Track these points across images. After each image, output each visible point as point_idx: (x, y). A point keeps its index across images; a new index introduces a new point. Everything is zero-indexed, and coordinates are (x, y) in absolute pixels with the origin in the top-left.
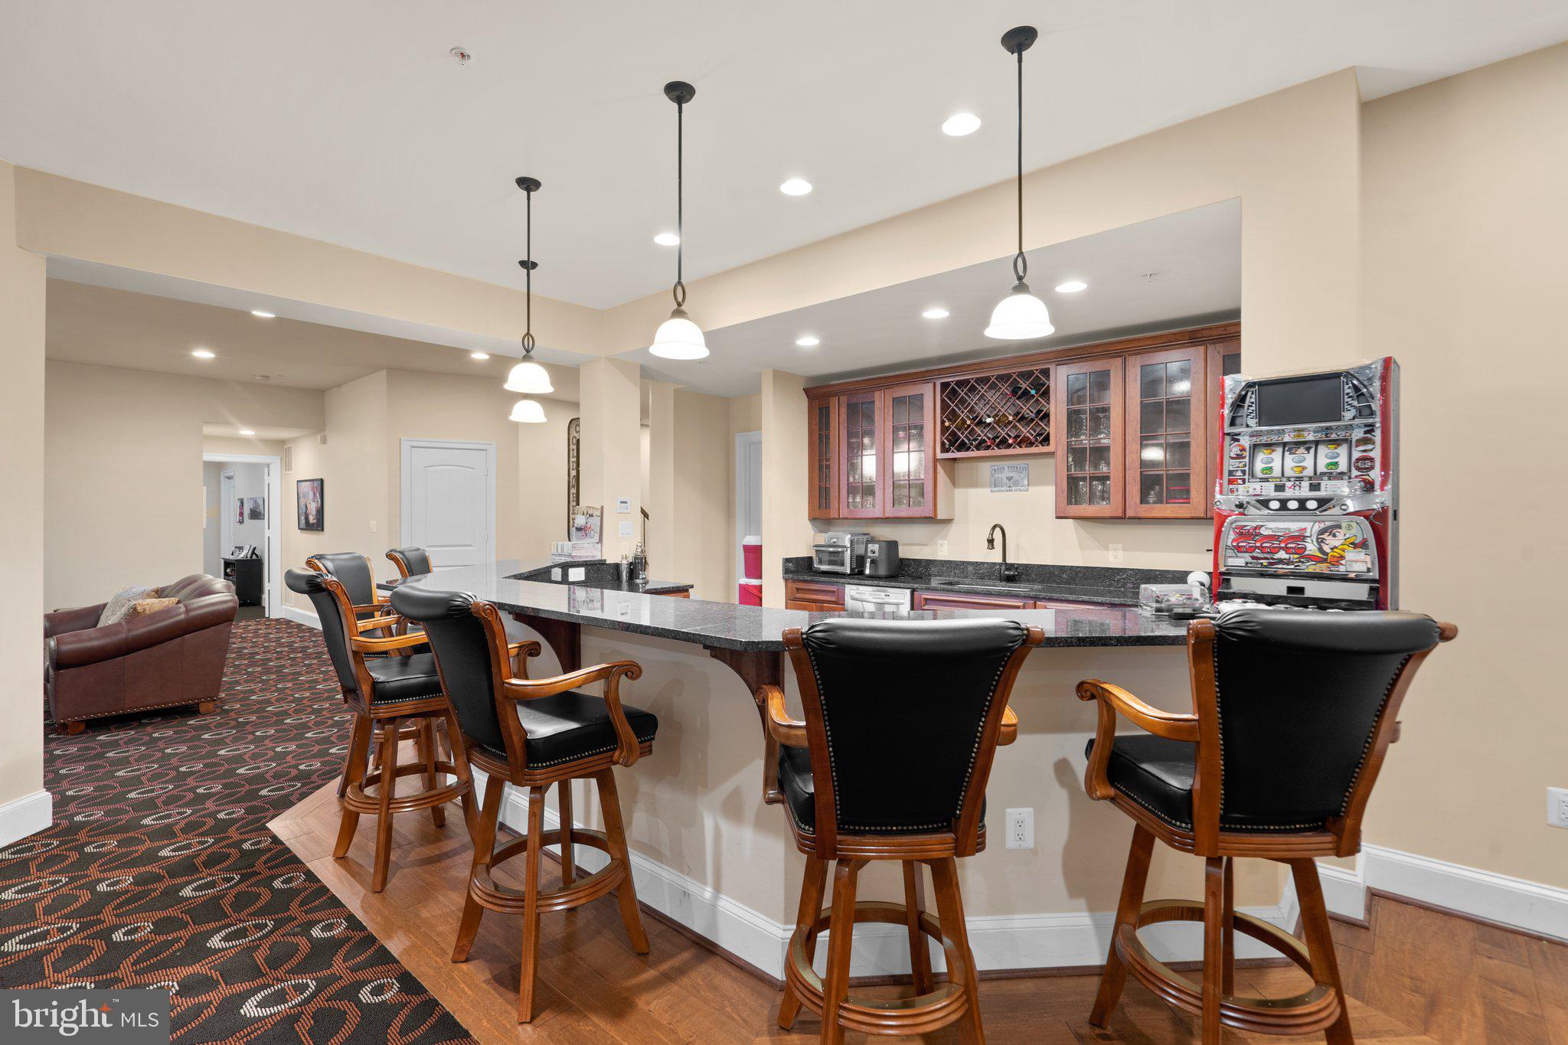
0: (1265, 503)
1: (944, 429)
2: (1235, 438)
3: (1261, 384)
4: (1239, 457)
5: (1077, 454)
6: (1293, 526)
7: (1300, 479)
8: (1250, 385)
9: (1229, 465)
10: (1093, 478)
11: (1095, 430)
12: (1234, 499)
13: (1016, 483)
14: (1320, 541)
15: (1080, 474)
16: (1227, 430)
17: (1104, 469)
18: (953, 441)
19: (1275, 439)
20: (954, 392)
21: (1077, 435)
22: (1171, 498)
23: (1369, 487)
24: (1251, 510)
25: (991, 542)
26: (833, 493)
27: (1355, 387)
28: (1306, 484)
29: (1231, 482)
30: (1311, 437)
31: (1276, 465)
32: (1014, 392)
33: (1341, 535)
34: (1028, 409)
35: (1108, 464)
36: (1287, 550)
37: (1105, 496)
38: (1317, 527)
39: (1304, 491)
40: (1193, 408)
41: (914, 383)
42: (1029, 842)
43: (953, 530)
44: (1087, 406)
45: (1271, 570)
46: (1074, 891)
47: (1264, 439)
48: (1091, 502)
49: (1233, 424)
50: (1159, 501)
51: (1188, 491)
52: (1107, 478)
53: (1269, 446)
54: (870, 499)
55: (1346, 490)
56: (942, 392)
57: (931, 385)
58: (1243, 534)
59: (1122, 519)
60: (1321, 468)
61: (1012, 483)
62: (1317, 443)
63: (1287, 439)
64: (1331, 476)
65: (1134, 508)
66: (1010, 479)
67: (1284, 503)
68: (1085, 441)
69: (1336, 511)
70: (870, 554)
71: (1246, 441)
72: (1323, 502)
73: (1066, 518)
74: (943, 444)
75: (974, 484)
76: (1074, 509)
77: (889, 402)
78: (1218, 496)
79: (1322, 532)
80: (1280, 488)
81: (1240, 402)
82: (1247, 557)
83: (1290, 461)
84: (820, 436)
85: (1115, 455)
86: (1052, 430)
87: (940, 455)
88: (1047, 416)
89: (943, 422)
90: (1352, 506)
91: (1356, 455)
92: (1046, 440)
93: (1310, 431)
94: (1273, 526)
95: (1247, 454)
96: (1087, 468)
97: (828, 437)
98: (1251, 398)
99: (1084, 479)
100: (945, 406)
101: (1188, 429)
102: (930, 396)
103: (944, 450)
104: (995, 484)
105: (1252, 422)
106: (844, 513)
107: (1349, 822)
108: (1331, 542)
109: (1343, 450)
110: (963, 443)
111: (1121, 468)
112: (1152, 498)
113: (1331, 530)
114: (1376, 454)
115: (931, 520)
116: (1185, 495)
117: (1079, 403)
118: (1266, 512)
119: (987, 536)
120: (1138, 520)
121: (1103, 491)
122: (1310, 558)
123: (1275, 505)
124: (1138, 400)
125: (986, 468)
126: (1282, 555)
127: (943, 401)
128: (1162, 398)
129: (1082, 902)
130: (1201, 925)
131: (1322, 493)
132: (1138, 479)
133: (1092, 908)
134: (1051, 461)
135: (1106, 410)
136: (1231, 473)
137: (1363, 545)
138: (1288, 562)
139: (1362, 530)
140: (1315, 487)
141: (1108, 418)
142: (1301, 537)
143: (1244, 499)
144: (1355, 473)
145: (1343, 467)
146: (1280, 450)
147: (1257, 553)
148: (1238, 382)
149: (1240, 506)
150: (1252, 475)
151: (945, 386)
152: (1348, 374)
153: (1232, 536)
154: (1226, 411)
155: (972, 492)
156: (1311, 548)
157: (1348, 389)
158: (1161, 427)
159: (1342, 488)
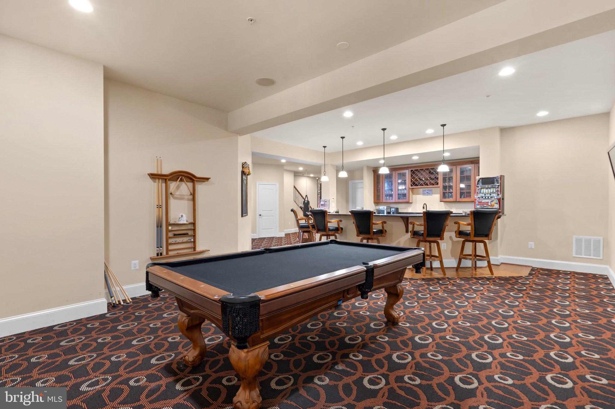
0: (482, 197)
1: (411, 181)
2: (478, 187)
3: (482, 178)
4: (479, 190)
5: (445, 188)
6: (487, 201)
7: (488, 193)
8: (481, 178)
9: (477, 191)
10: (449, 193)
11: (449, 182)
12: (478, 197)
13: (429, 194)
14: (491, 203)
15: (446, 192)
16: (477, 185)
17: (451, 190)
18: (414, 184)
19: (484, 187)
20: (414, 172)
21: (445, 183)
22: (467, 197)
23: (498, 195)
24: (480, 198)
25: (424, 207)
26: (381, 196)
27: (496, 180)
28: (489, 194)
29: (477, 194)
30: (490, 187)
31: (485, 191)
32: (430, 172)
33: (494, 202)
34: (433, 177)
35: (452, 189)
36: (486, 204)
37: (452, 197)
38: (491, 201)
39: (489, 195)
40: (472, 178)
41: (404, 170)
42: (445, 248)
43: (413, 205)
44: (448, 176)
45: (483, 208)
46: (452, 256)
47: (483, 187)
48: (448, 198)
49: (478, 184)
50: (464, 198)
51: (471, 195)
52: (452, 193)
53: (483, 188)
54: (391, 198)
55: (495, 195)
56: (411, 172)
57: (408, 170)
58: (479, 202)
59: (455, 202)
60: (491, 192)
61: (428, 194)
62: (491, 188)
63: (486, 187)
64: (493, 193)
65: (459, 199)
66: (427, 193)
67: (485, 197)
68: (447, 184)
69: (493, 198)
70: (392, 211)
71: (480, 187)
72: (491, 197)
73: (442, 202)
74: (411, 185)
75: (418, 194)
76: (445, 200)
77: (397, 174)
78: (475, 196)
79: (491, 202)
80: (485, 195)
81: (479, 181)
82: (480, 206)
83: (487, 190)
84: (377, 182)
85: (454, 187)
86: (439, 182)
87: (410, 187)
88: (438, 178)
89: (411, 179)
90: (496, 198)
91: (497, 190)
92: (438, 184)
93: (490, 186)
94: (484, 201)
95: (480, 189)
96: (447, 190)
97: (379, 182)
98: (481, 180)
99: (447, 193)
100: (412, 176)
101: (471, 182)
102: (408, 172)
103: (411, 186)
104: (424, 194)
105: (481, 184)
106: (384, 201)
107: (490, 236)
108: (492, 203)
109: (495, 189)
110: (416, 184)
111: (455, 190)
112: (462, 197)
113: (492, 201)
114: (499, 190)
115: (408, 203)
116: (470, 196)
117: (446, 176)
118: (483, 199)
119: (423, 206)
120: (459, 202)
121: (451, 196)
122: (489, 206)
123: (484, 198)
124: (459, 175)
125: (421, 190)
126: (485, 205)
127: (411, 174)
128: (465, 175)
129: (453, 258)
130: (471, 261)
131: (491, 196)
132: (459, 193)
133: (455, 259)
134: (439, 189)
135: (452, 177)
136: (477, 192)
137: (497, 203)
138: (486, 206)
139: (497, 201)
140: (490, 195)
141: (452, 179)
142: (488, 203)
143: (480, 197)
144: (496, 192)
145: (495, 192)
146: (485, 189)
147: (481, 205)
148: (478, 178)
149: (479, 198)
150: (481, 193)
151: (412, 171)
152: (495, 177)
153: (477, 203)
154: (477, 182)
155: (418, 196)
156: (490, 204)
157: (495, 180)
158: (465, 181)
159: (494, 195)
